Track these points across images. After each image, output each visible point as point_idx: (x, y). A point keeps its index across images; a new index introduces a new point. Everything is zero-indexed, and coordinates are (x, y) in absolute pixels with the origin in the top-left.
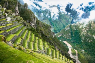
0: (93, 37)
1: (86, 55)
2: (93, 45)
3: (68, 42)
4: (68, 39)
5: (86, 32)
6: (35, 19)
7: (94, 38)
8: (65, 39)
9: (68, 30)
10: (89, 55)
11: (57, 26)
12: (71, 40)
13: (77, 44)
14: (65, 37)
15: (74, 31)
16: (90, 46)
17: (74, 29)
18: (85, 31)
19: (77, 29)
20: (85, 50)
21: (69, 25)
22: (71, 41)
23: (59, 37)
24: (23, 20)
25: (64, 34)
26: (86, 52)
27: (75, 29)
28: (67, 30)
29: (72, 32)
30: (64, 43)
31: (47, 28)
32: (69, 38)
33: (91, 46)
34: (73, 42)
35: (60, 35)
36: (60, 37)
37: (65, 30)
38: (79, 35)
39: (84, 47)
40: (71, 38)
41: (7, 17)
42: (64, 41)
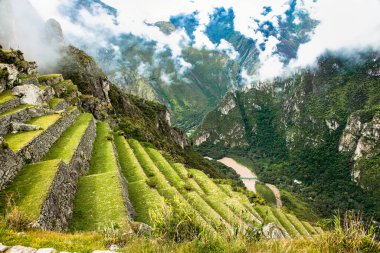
0: (327, 126)
1: (313, 197)
2: (331, 155)
3: (236, 160)
4: (237, 148)
5: (298, 110)
6: (104, 83)
7: (329, 130)
8: (225, 149)
9: (230, 111)
10: (324, 196)
11: (186, 103)
12: (248, 149)
13: (272, 163)
14: (223, 141)
15: (255, 114)
16: (319, 162)
17: (253, 107)
18: (296, 107)
19: (262, 106)
20: (307, 181)
21: (232, 94)
22: (250, 153)
23: (198, 144)
24: (80, 94)
25: (219, 129)
26: (310, 187)
27: (257, 107)
28: (226, 113)
29: (245, 120)
30: (225, 167)
31: (153, 113)
32: (237, 142)
33: (325, 159)
34: (254, 155)
35: (201, 135)
36: (204, 145)
37: (220, 112)
38: (276, 125)
39: (299, 170)
40: (246, 144)
41: (16, 84)
42: (221, 158)
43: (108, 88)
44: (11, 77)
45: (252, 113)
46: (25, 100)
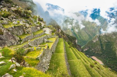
4: (98, 54)
8: (94, 53)
9: (96, 41)
13: (110, 60)
14: (93, 51)
15: (105, 43)
17: (104, 41)
21: (97, 36)
22: (102, 56)
23: (84, 51)
25: (92, 47)
27: (106, 41)
29: (101, 45)
32: (98, 52)
34: (104, 58)
36: (86, 51)
37: (93, 41)
38: (111, 47)
40: (101, 53)
43: (60, 31)
44: (42, 25)
45: (104, 43)
46: (46, 33)
